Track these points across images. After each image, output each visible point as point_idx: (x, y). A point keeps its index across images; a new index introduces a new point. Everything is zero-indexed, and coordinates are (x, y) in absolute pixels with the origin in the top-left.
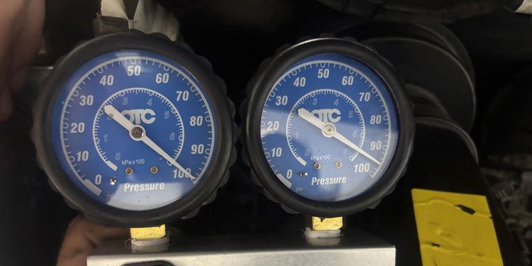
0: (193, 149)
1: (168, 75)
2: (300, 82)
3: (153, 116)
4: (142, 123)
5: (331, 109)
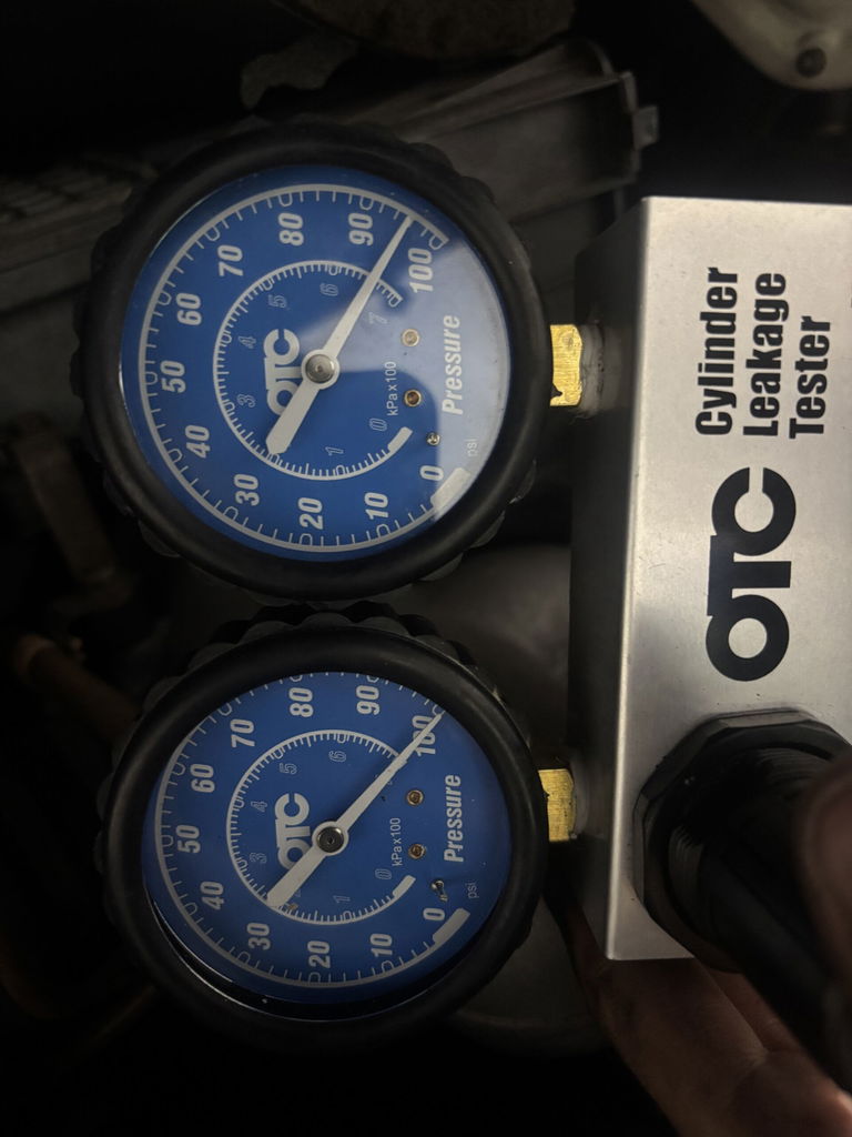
0: (369, 711)
1: (195, 766)
2: (198, 439)
3: (292, 798)
4: (311, 822)
5: (265, 356)
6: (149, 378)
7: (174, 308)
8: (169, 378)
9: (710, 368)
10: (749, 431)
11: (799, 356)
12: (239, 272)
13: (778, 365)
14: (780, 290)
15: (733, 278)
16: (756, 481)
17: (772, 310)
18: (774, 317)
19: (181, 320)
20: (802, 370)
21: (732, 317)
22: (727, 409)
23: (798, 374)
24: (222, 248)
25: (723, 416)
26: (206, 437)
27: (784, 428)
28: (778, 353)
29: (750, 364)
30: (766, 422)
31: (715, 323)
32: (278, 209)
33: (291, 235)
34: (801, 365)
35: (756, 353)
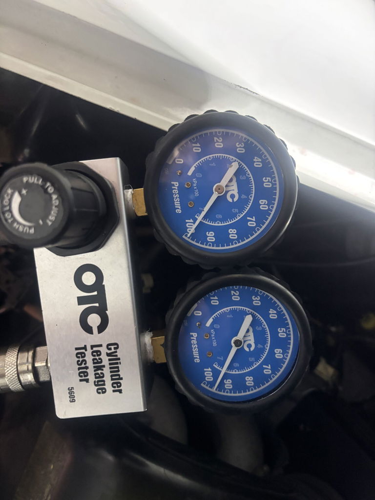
0: (210, 233)
1: (267, 209)
2: (273, 314)
3: (233, 200)
4: (227, 192)
5: (255, 343)
6: (289, 331)
7: (283, 354)
8: (283, 332)
9: (117, 363)
10: (101, 346)
11: (88, 370)
12: (264, 366)
13: (94, 367)
14: (98, 389)
15: (114, 391)
17: (99, 383)
18: (98, 381)
19: (281, 350)
20: (86, 366)
21: (112, 379)
22: (109, 352)
24: (270, 373)
25: (110, 349)
26: (270, 315)
27: (89, 348)
28: (95, 371)
29: (104, 366)
30: (95, 349)
31: (118, 377)
32: (254, 386)
33: (249, 379)
34: (87, 368)
35: (103, 370)
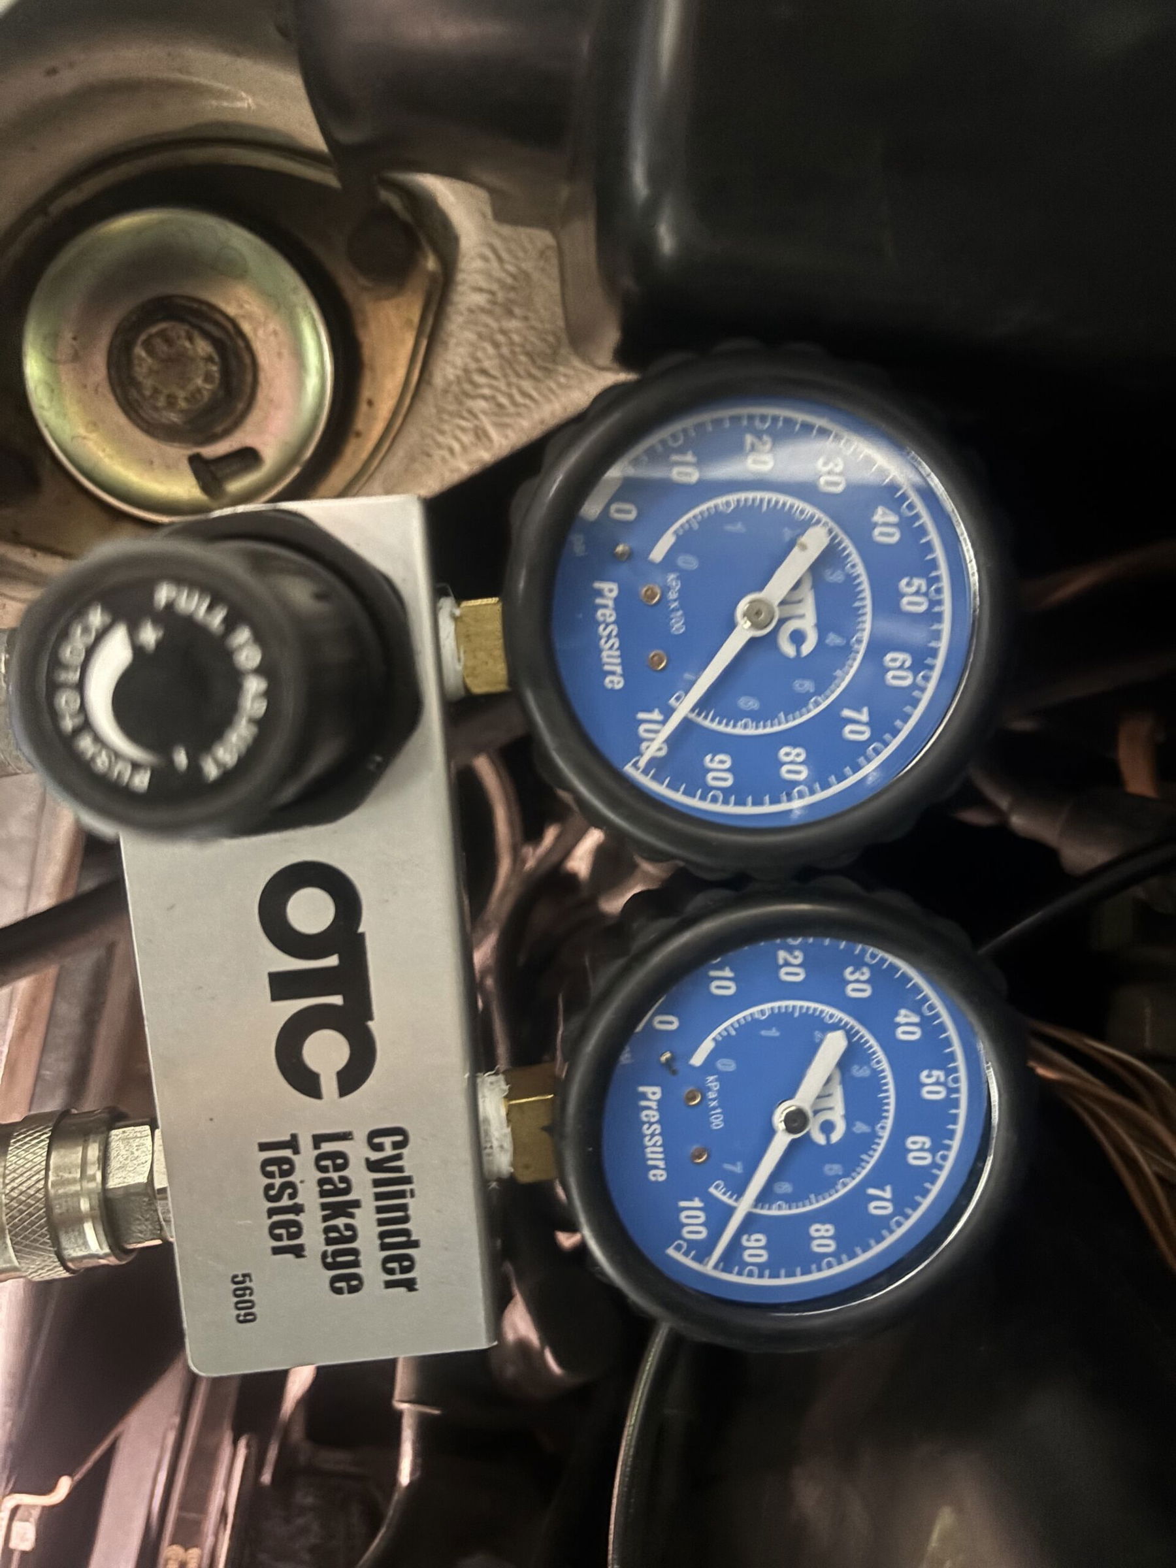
0: (717, 758)
2: (907, 1027)
3: (798, 651)
4: (782, 623)
5: (845, 1117)
6: (956, 1080)
7: (933, 1150)
8: (937, 1083)
9: (401, 1194)
10: (345, 1136)
11: (301, 1218)
12: (872, 1191)
13: (324, 1207)
14: (334, 1280)
15: (389, 1285)
16: (329, 1085)
17: (340, 1259)
18: (335, 1254)
19: (927, 1140)
20: (296, 1204)
21: (384, 1247)
22: (375, 1156)
23: (298, 1200)
24: (890, 1211)
25: (379, 1148)
26: (900, 1030)
27: (305, 1143)
28: (325, 1219)
29: (356, 1204)
30: (327, 1147)
31: (403, 1239)
32: (836, 1255)
33: (822, 1233)
34: (298, 1209)
35: (352, 1216)
